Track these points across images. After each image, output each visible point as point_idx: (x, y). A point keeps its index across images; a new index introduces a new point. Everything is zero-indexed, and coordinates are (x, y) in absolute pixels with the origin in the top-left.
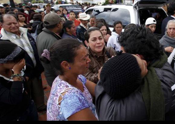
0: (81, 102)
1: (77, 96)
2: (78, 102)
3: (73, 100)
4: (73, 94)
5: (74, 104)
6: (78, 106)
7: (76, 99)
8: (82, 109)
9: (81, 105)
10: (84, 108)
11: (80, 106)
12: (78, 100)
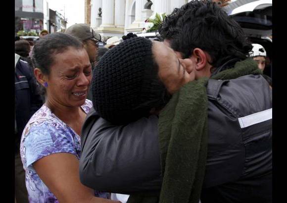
0: (54, 141)
1: (50, 130)
2: (49, 139)
3: (41, 135)
4: (44, 126)
5: (41, 142)
6: (47, 147)
7: (47, 134)
8: (53, 152)
9: (53, 146)
10: (57, 152)
11: (51, 148)
12: (49, 137)
